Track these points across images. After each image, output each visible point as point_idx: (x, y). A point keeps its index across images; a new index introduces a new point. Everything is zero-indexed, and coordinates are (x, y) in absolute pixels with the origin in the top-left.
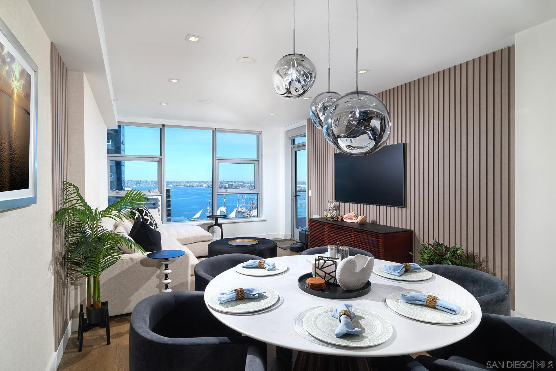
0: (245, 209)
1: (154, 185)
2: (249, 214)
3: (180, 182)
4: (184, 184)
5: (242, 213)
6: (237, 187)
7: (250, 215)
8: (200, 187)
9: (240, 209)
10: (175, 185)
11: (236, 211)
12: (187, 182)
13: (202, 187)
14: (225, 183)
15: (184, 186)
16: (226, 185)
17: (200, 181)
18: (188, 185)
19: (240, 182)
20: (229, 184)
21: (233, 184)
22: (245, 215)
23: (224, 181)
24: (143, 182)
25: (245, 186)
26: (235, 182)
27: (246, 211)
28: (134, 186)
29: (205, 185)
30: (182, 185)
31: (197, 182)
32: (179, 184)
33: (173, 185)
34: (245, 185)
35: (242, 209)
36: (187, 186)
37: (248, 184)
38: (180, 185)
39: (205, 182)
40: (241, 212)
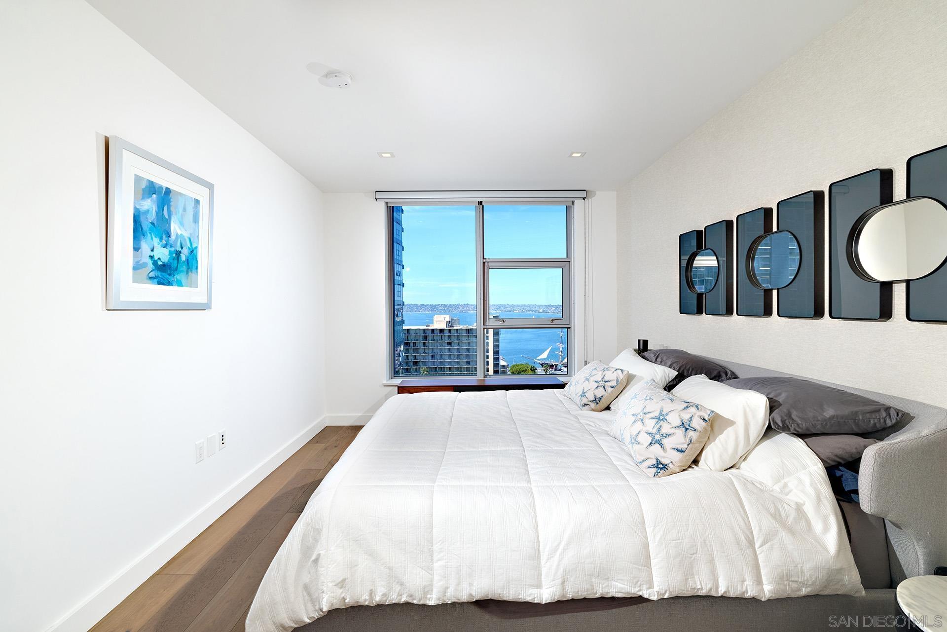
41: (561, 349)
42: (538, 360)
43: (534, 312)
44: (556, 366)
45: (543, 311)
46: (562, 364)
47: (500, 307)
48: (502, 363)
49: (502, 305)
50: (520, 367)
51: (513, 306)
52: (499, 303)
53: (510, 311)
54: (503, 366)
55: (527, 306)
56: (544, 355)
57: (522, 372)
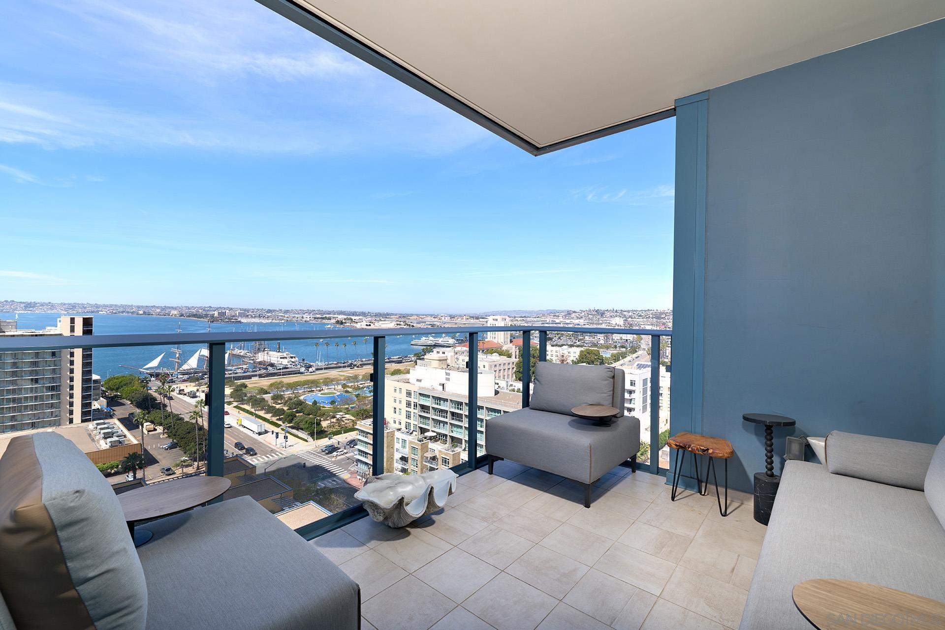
0: (246, 351)
1: (67, 311)
2: (252, 358)
3: (122, 306)
4: (132, 311)
5: (239, 357)
6: (234, 316)
7: (254, 359)
8: (165, 315)
9: (237, 351)
10: (114, 312)
11: (230, 354)
12: (139, 307)
13: (169, 315)
14: (212, 310)
15: (132, 313)
16: (214, 313)
17: (165, 306)
18: (141, 312)
19: (240, 309)
20: (220, 311)
21: (227, 311)
23: (210, 307)
25: (248, 316)
26: (231, 309)
27: (248, 354)
29: (175, 312)
30: (128, 312)
31: (158, 307)
32: (121, 310)
33: (108, 312)
34: (248, 314)
35: (241, 351)
36: (138, 314)
37: (253, 312)
38: (123, 312)
39: (173, 308)
40: (239, 355)
41: (177, 355)
42: (144, 369)
44: (171, 375)
45: (144, 312)
46: (179, 371)
47: (74, 306)
48: (95, 377)
50: (120, 380)
51: (97, 306)
54: (96, 381)
55: (119, 307)
56: (155, 363)
57: (125, 385)
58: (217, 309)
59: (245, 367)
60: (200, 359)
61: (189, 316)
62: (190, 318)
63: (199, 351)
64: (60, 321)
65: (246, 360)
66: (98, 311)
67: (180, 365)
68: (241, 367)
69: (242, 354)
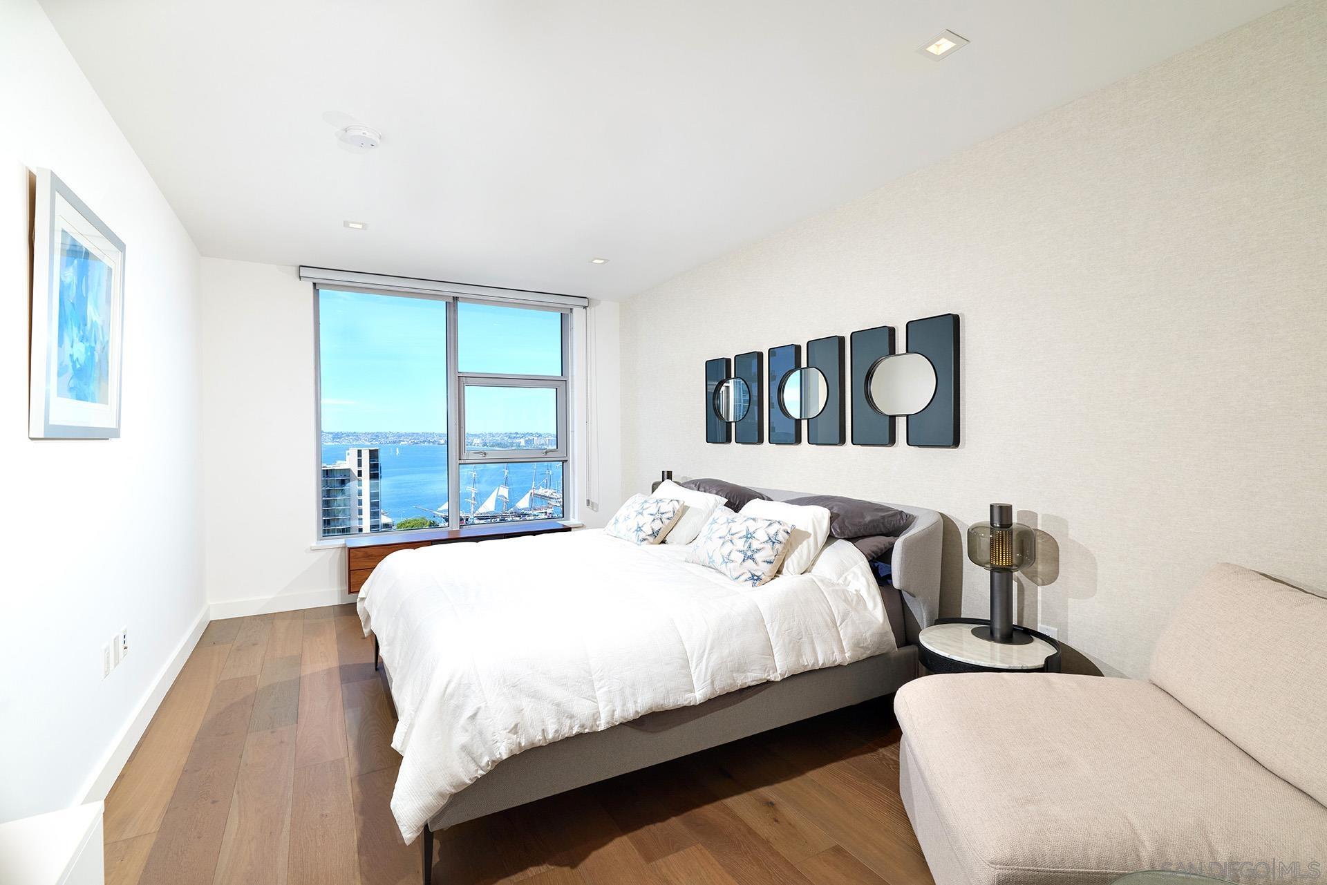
3: (424, 434)
4: (433, 440)
9: (541, 491)
10: (415, 441)
14: (518, 437)
16: (520, 440)
20: (527, 439)
21: (535, 438)
22: (551, 502)
23: (517, 433)
24: (348, 436)
26: (540, 436)
28: (329, 444)
29: (477, 441)
30: (429, 442)
32: (423, 439)
33: (410, 442)
36: (439, 444)
38: (424, 442)
39: (476, 435)
41: (473, 495)
42: (438, 512)
43: (431, 444)
44: (467, 520)
46: (475, 515)
47: (377, 436)
49: (381, 433)
51: (399, 435)
52: (375, 431)
53: (395, 442)
55: (421, 436)
58: (524, 435)
59: (549, 511)
60: (498, 502)
61: (493, 446)
62: (494, 448)
63: (497, 490)
64: (348, 454)
65: (553, 502)
66: (400, 441)
67: (477, 508)
68: (544, 511)
69: (547, 494)
